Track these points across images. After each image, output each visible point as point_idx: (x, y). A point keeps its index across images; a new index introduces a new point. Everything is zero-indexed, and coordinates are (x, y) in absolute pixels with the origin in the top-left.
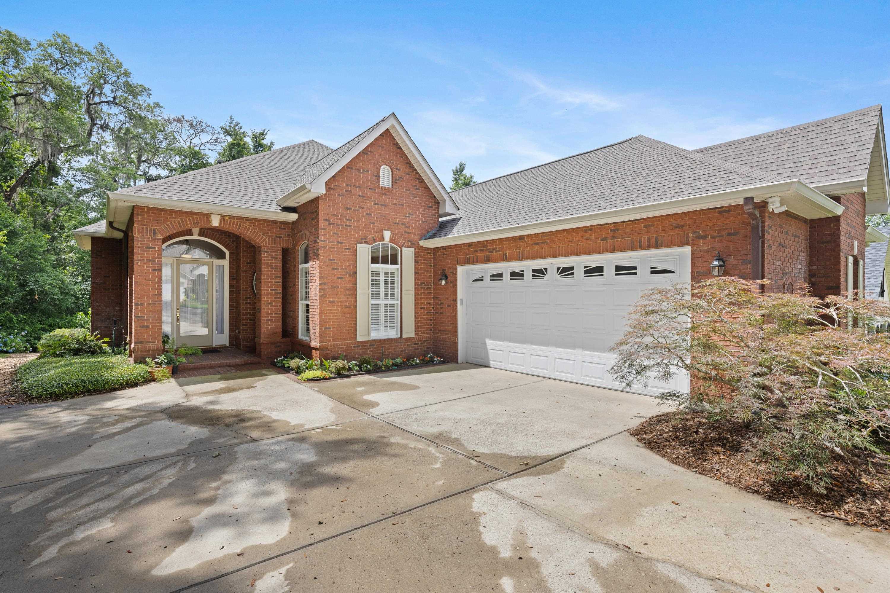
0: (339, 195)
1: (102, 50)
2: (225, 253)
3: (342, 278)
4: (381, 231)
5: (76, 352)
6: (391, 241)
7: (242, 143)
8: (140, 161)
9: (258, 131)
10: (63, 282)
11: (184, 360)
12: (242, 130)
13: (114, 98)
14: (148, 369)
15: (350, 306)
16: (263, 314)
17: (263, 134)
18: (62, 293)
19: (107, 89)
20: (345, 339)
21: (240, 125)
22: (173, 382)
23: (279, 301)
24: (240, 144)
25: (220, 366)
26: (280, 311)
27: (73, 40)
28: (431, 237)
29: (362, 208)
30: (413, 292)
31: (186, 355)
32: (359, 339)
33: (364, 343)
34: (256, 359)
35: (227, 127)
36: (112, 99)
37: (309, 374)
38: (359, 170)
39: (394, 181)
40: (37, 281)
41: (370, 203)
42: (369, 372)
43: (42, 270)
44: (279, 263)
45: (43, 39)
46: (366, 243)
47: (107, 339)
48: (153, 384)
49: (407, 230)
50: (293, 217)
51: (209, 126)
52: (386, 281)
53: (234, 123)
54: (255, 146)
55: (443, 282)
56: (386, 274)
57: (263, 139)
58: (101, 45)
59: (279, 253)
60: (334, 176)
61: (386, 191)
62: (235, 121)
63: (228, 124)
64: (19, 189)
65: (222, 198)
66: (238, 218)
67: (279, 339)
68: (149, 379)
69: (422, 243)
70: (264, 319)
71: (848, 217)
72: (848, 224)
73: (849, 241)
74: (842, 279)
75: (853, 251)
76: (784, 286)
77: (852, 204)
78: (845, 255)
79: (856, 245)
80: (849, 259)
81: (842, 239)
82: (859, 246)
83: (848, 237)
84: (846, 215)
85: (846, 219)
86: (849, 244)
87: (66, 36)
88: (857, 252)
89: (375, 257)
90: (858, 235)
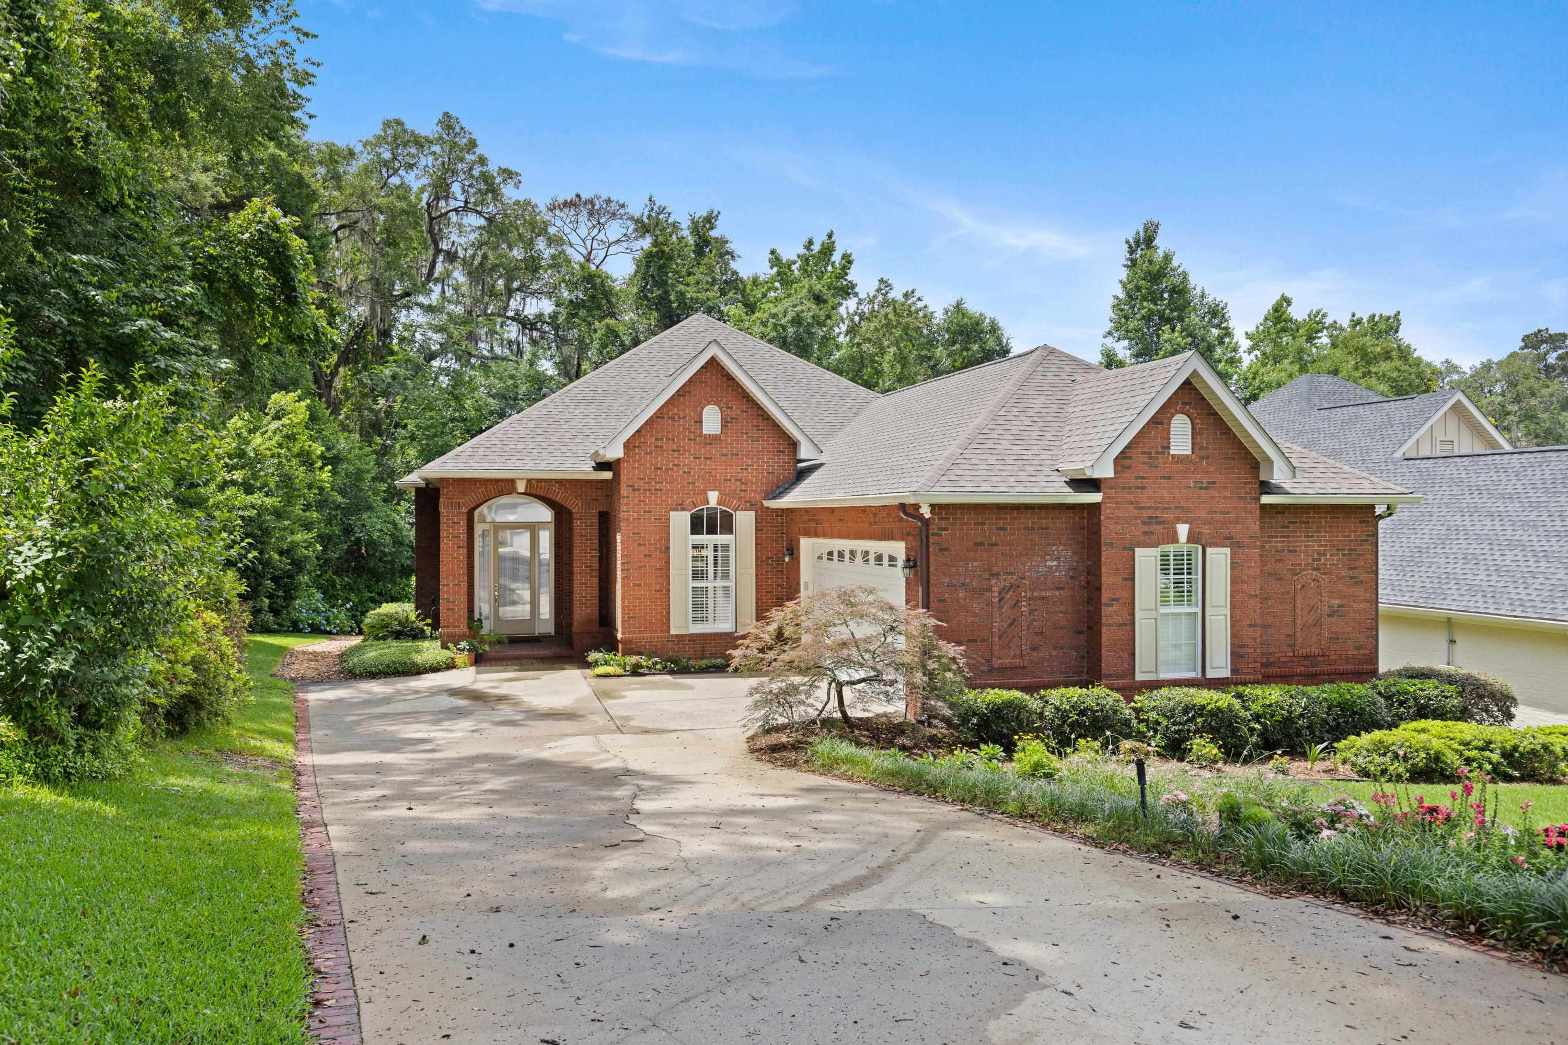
0: (646, 453)
1: (447, 123)
3: (650, 556)
4: (704, 492)
5: (398, 635)
6: (719, 503)
7: (667, 249)
8: (510, 292)
9: (702, 213)
10: (395, 525)
11: (487, 648)
12: (671, 220)
13: (466, 202)
14: (452, 655)
15: (660, 591)
16: (576, 596)
17: (710, 220)
18: (394, 543)
19: (456, 188)
20: (655, 631)
21: (668, 210)
22: (473, 669)
23: (595, 580)
24: (663, 252)
25: (527, 657)
26: (596, 593)
27: (409, 126)
28: (774, 498)
29: (678, 465)
30: (753, 571)
31: (490, 644)
32: (673, 631)
33: (680, 638)
34: (570, 652)
35: (646, 220)
36: (462, 204)
37: (601, 670)
38: (673, 418)
39: (725, 423)
40: (364, 525)
41: (688, 459)
42: (672, 672)
43: (370, 508)
44: (595, 531)
45: (369, 136)
46: (683, 509)
47: (429, 621)
48: (454, 671)
49: (743, 487)
50: (608, 475)
51: (623, 206)
52: (715, 557)
53: (656, 208)
54: (697, 245)
55: (787, 559)
56: (716, 547)
57: (712, 228)
58: (447, 115)
59: (596, 520)
60: (638, 431)
61: (713, 440)
62: (658, 205)
63: (646, 213)
64: (341, 369)
65: (527, 460)
66: (546, 481)
67: (595, 628)
68: (450, 666)
69: (767, 503)
70: (576, 603)
71: (1145, 498)
72: (1143, 508)
73: (1146, 528)
74: (1108, 578)
75: (1174, 539)
76: (990, 589)
77: (1169, 478)
78: (1125, 549)
79: (1183, 530)
80: (1138, 551)
81: (1109, 530)
82: (1206, 530)
83: (1144, 523)
84: (1131, 497)
85: (1131, 503)
86: (1146, 533)
87: (399, 123)
88: (1191, 539)
89: (696, 526)
90: (1204, 514)
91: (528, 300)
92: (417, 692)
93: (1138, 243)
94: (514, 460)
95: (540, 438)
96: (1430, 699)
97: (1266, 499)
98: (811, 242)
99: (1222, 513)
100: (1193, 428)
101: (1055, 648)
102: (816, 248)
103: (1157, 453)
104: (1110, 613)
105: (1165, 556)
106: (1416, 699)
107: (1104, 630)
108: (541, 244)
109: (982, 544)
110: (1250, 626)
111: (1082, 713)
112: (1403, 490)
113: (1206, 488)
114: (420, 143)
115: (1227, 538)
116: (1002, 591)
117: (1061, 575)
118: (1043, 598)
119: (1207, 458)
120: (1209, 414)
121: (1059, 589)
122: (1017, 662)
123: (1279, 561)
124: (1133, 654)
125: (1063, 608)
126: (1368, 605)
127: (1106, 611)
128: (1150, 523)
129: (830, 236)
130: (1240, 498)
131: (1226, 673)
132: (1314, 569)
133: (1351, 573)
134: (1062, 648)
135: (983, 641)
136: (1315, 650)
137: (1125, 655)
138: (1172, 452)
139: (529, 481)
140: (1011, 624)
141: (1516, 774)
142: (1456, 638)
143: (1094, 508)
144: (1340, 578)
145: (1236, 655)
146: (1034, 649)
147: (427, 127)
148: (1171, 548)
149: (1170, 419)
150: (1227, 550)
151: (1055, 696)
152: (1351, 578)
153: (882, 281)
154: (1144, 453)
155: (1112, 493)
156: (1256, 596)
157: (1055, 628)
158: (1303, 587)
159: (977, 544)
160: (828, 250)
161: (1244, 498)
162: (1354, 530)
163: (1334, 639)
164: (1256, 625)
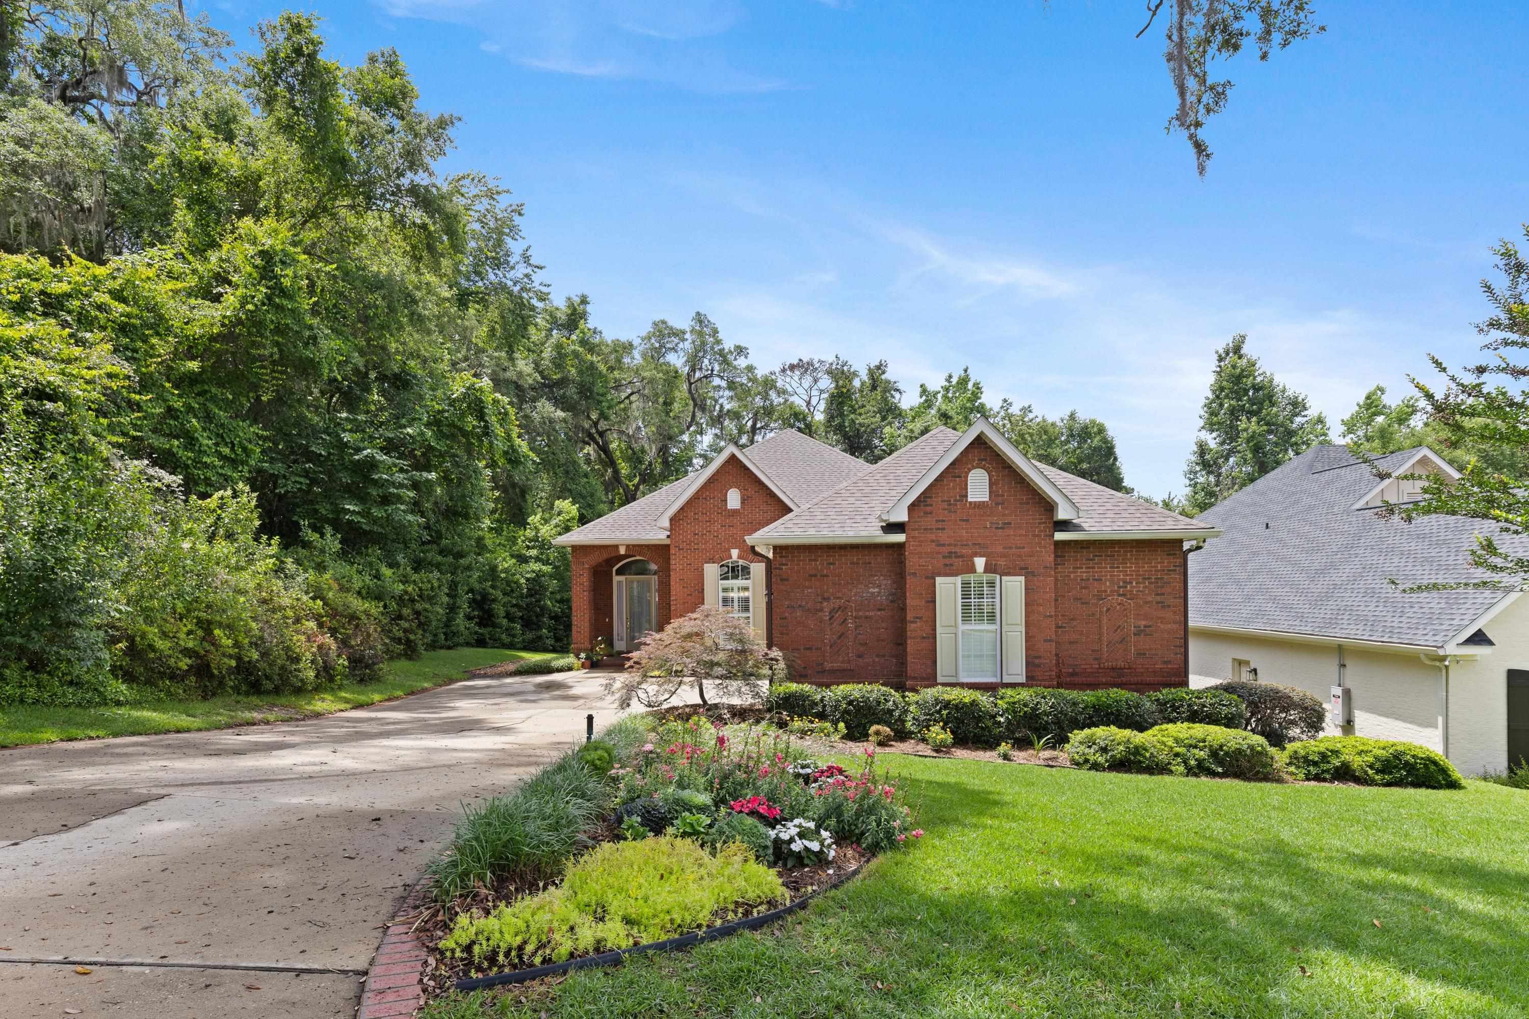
0: (687, 523)
1: (700, 319)
3: (691, 595)
4: (729, 551)
6: (740, 557)
7: (847, 390)
8: (756, 428)
9: (874, 363)
12: (852, 370)
19: (705, 361)
21: (851, 363)
22: (585, 671)
24: (843, 393)
27: (670, 323)
29: (709, 531)
36: (710, 372)
38: (706, 498)
39: (743, 501)
41: (717, 527)
45: (644, 333)
46: (714, 563)
52: (739, 597)
53: (840, 362)
54: (871, 385)
56: (739, 588)
57: (884, 373)
58: (698, 314)
61: (735, 512)
62: (841, 360)
65: (626, 532)
68: (570, 668)
71: (943, 537)
72: (943, 545)
73: (947, 561)
74: (912, 601)
75: (972, 570)
76: (821, 610)
77: (967, 520)
78: (927, 578)
79: (980, 563)
80: (939, 580)
81: (912, 562)
82: (1002, 562)
83: (944, 557)
84: (933, 537)
85: (933, 541)
86: (946, 565)
87: (664, 322)
88: (987, 569)
89: (724, 575)
90: (999, 549)
94: (617, 532)
95: (641, 518)
97: (1059, 536)
98: (950, 377)
99: (1017, 548)
100: (990, 480)
101: (878, 656)
102: (954, 380)
103: (956, 500)
104: (914, 629)
105: (966, 585)
106: (1189, 706)
107: (909, 642)
108: (773, 394)
109: (815, 575)
110: (1045, 641)
111: (850, 703)
112: (1203, 525)
113: (1002, 528)
114: (679, 334)
115: (1021, 569)
116: (833, 611)
117: (883, 599)
118: (866, 617)
119: (1003, 504)
120: (1004, 468)
121: (879, 610)
122: (845, 666)
123: (1085, 588)
124: (935, 662)
125: (884, 625)
126: (1175, 626)
127: (911, 627)
128: (950, 557)
129: (966, 371)
130: (1034, 536)
131: (1022, 679)
132: (1120, 595)
133: (1158, 598)
134: (884, 656)
135: (817, 649)
136: (1121, 664)
137: (929, 662)
138: (969, 500)
139: (628, 546)
140: (840, 637)
141: (1220, 770)
142: (1347, 662)
143: (900, 546)
144: (1147, 603)
145: (1030, 664)
146: (860, 656)
147: (682, 321)
148: (971, 577)
149: (967, 474)
150: (1022, 579)
151: (842, 689)
152: (1158, 603)
153: (1005, 401)
154: (943, 501)
155: (916, 533)
156: (1051, 616)
157: (878, 641)
158: (1108, 610)
159: (811, 576)
160: (963, 381)
161: (1039, 536)
162: (1161, 562)
163: (1140, 654)
164: (1050, 641)
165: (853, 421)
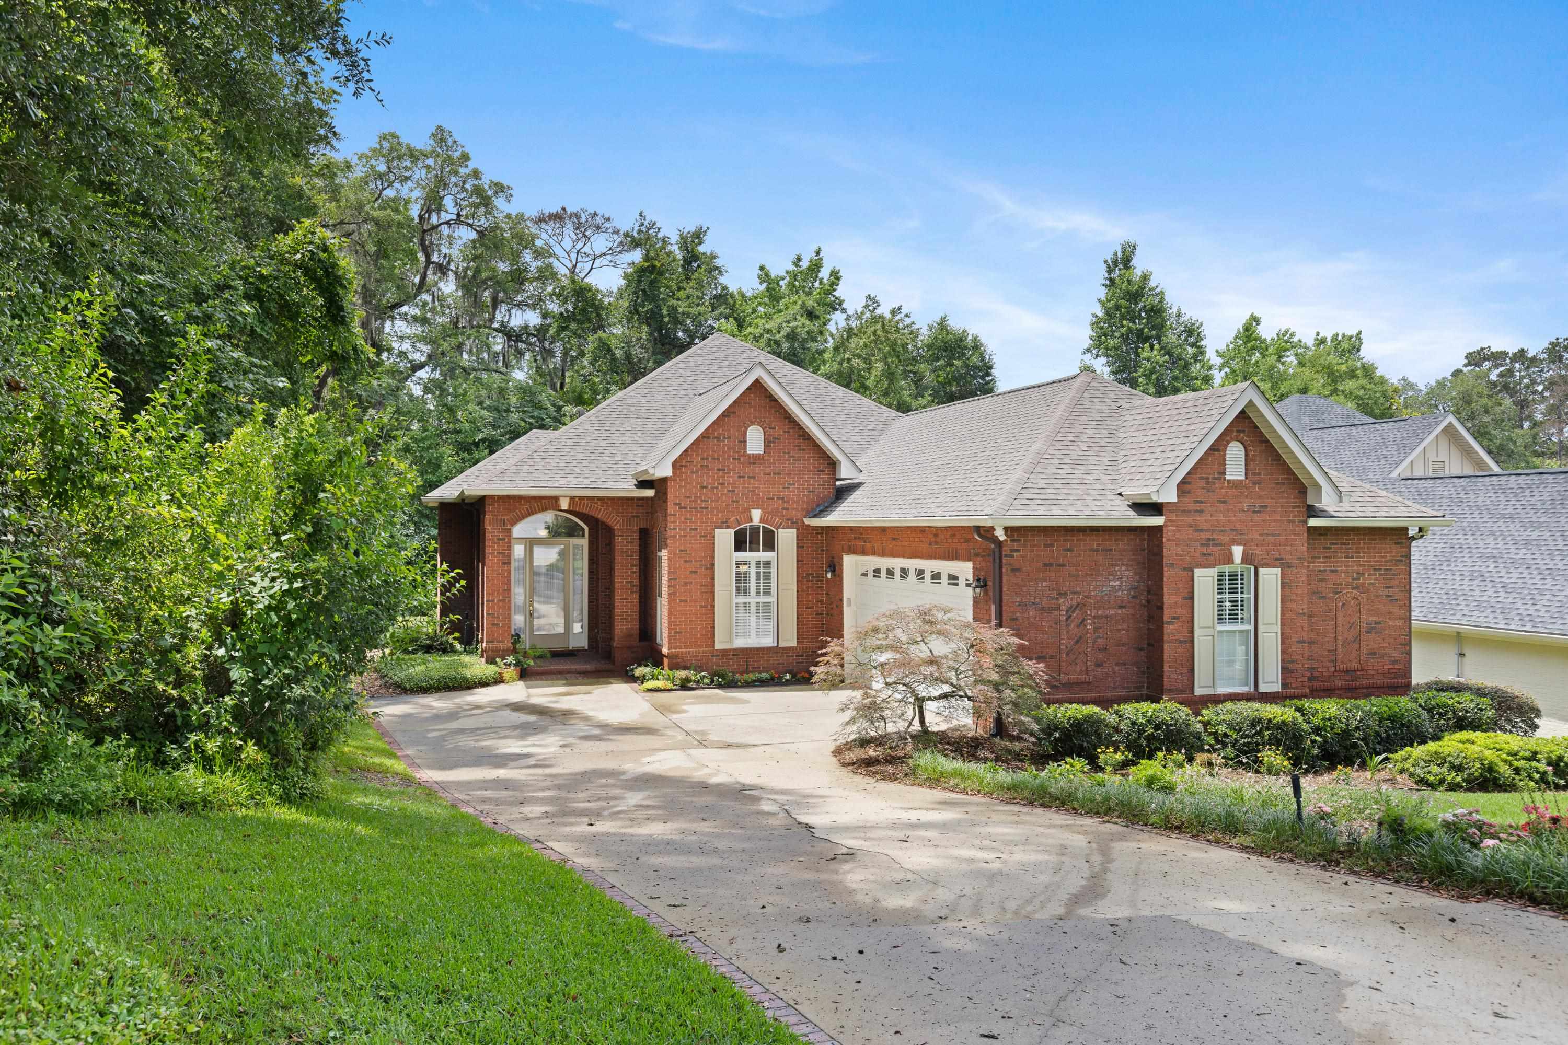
0: (692, 472)
1: (440, 136)
2: (583, 530)
3: (695, 572)
4: (748, 511)
5: (428, 649)
6: (762, 521)
7: (658, 264)
8: (495, 302)
9: (691, 228)
11: (531, 662)
12: (660, 235)
13: (458, 215)
14: (499, 670)
15: (706, 606)
16: (617, 612)
17: (698, 236)
19: (448, 202)
20: (700, 646)
21: (658, 225)
22: (521, 684)
23: (636, 596)
24: (654, 267)
25: (569, 672)
26: (636, 608)
27: (404, 140)
28: (815, 516)
29: (722, 484)
30: (795, 588)
31: (535, 658)
32: (718, 646)
33: (724, 652)
34: (611, 667)
35: (636, 235)
36: (454, 217)
37: (651, 684)
38: (718, 438)
39: (768, 443)
41: (732, 478)
42: (720, 686)
44: (636, 548)
45: (365, 149)
46: (728, 527)
47: (457, 635)
48: (502, 686)
49: (785, 506)
50: (650, 493)
51: (608, 220)
52: (758, 573)
53: (646, 223)
54: (685, 260)
55: (829, 576)
56: (758, 563)
57: (700, 244)
58: (440, 128)
59: (636, 536)
60: (686, 451)
61: (756, 458)
62: (648, 220)
63: (637, 228)
65: (571, 478)
66: (589, 498)
67: (636, 643)
68: (498, 680)
69: (807, 521)
70: (617, 618)
71: (1202, 521)
72: (1201, 530)
73: (1204, 550)
74: (1169, 598)
75: (1229, 560)
76: (1058, 608)
77: (1225, 502)
78: (1185, 569)
79: (1238, 551)
80: (1198, 572)
81: (1170, 552)
82: (1258, 551)
83: (1202, 545)
84: (1190, 520)
85: (1190, 526)
86: (1204, 554)
87: (394, 136)
88: (1246, 559)
89: (740, 545)
90: (1256, 537)
91: (513, 311)
92: (478, 707)
93: (1115, 263)
94: (558, 477)
95: (580, 456)
96: (1467, 712)
97: (1313, 522)
98: (799, 259)
99: (1273, 535)
100: (1246, 455)
101: (1117, 664)
102: (805, 264)
103: (1215, 478)
104: (1171, 631)
105: (1221, 575)
106: (1454, 712)
107: (1166, 647)
108: (527, 256)
109: (1051, 565)
110: (1299, 642)
111: (1157, 727)
112: (1435, 513)
113: (1259, 512)
114: (414, 156)
115: (1277, 559)
116: (1071, 609)
117: (1123, 594)
118: (1107, 617)
119: (1259, 483)
120: (1262, 442)
121: (1121, 607)
122: (1083, 677)
123: (1322, 580)
124: (1192, 670)
125: (1125, 626)
126: (1402, 622)
127: (1168, 629)
128: (1207, 545)
129: (818, 253)
130: (1289, 521)
131: (1277, 688)
132: (1354, 588)
133: (1387, 592)
134: (1124, 664)
135: (1051, 657)
136: (1355, 665)
137: (1185, 671)
138: (1228, 478)
139: (572, 498)
140: (1077, 642)
141: (1562, 782)
142: (1466, 651)
143: (1156, 531)
144: (1377, 596)
145: (1286, 671)
146: (1099, 665)
147: (421, 141)
148: (1227, 569)
149: (1226, 446)
150: (1278, 571)
151: (1129, 709)
152: (1388, 596)
153: (869, 297)
154: (1202, 478)
155: (1173, 516)
156: (1304, 614)
157: (1118, 645)
158: (1343, 605)
159: (1045, 565)
160: (816, 266)
161: (1293, 522)
162: (1390, 551)
163: (1372, 654)
164: (1303, 642)
165: (674, 309)
